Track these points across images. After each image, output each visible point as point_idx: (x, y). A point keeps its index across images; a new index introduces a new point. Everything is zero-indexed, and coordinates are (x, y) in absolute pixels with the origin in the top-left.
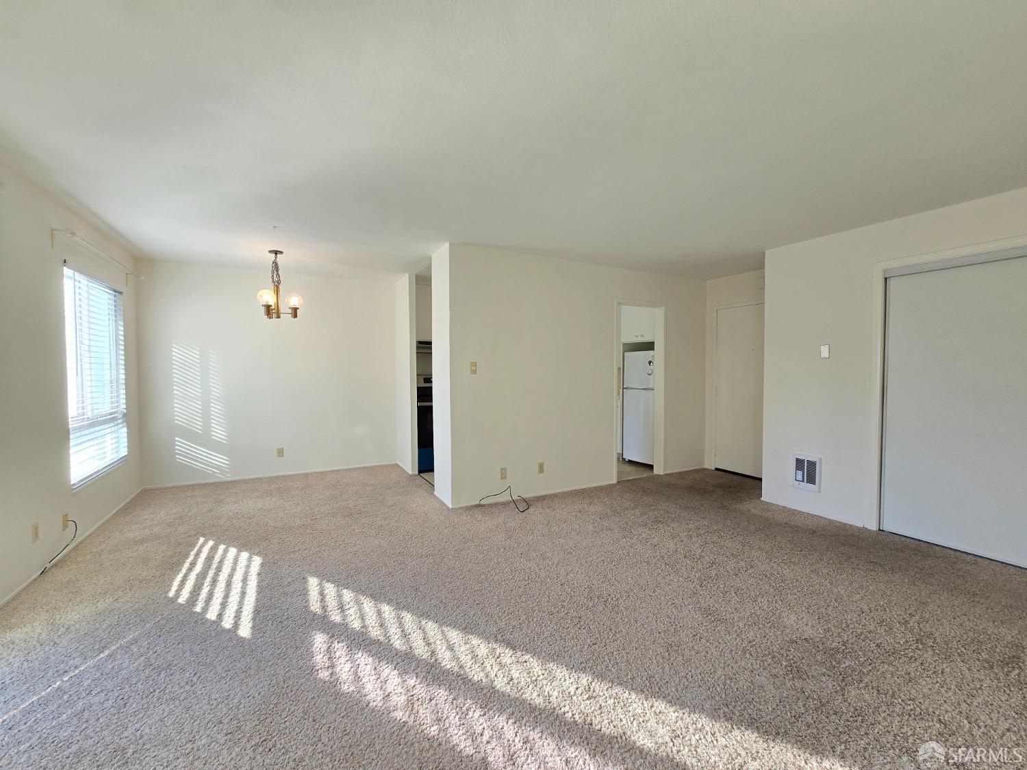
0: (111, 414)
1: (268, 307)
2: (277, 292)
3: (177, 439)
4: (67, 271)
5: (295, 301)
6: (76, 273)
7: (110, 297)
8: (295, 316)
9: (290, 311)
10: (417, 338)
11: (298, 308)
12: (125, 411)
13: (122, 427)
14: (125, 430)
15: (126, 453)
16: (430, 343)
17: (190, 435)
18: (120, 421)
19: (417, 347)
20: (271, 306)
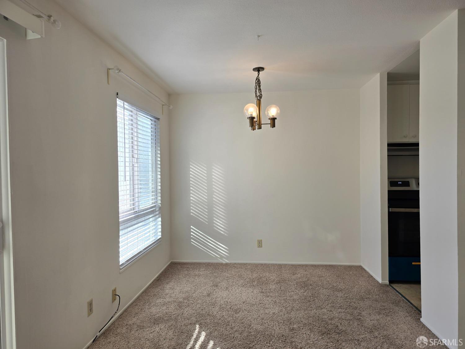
0: (152, 207)
1: (252, 119)
2: (259, 105)
3: (192, 227)
4: (119, 102)
5: (273, 112)
6: (125, 103)
7: (152, 122)
8: (273, 125)
9: (269, 122)
10: (388, 139)
11: (276, 118)
12: (160, 205)
13: (159, 217)
14: (160, 219)
15: (160, 237)
16: (417, 145)
17: (199, 225)
18: (157, 213)
19: (388, 150)
20: (254, 118)
